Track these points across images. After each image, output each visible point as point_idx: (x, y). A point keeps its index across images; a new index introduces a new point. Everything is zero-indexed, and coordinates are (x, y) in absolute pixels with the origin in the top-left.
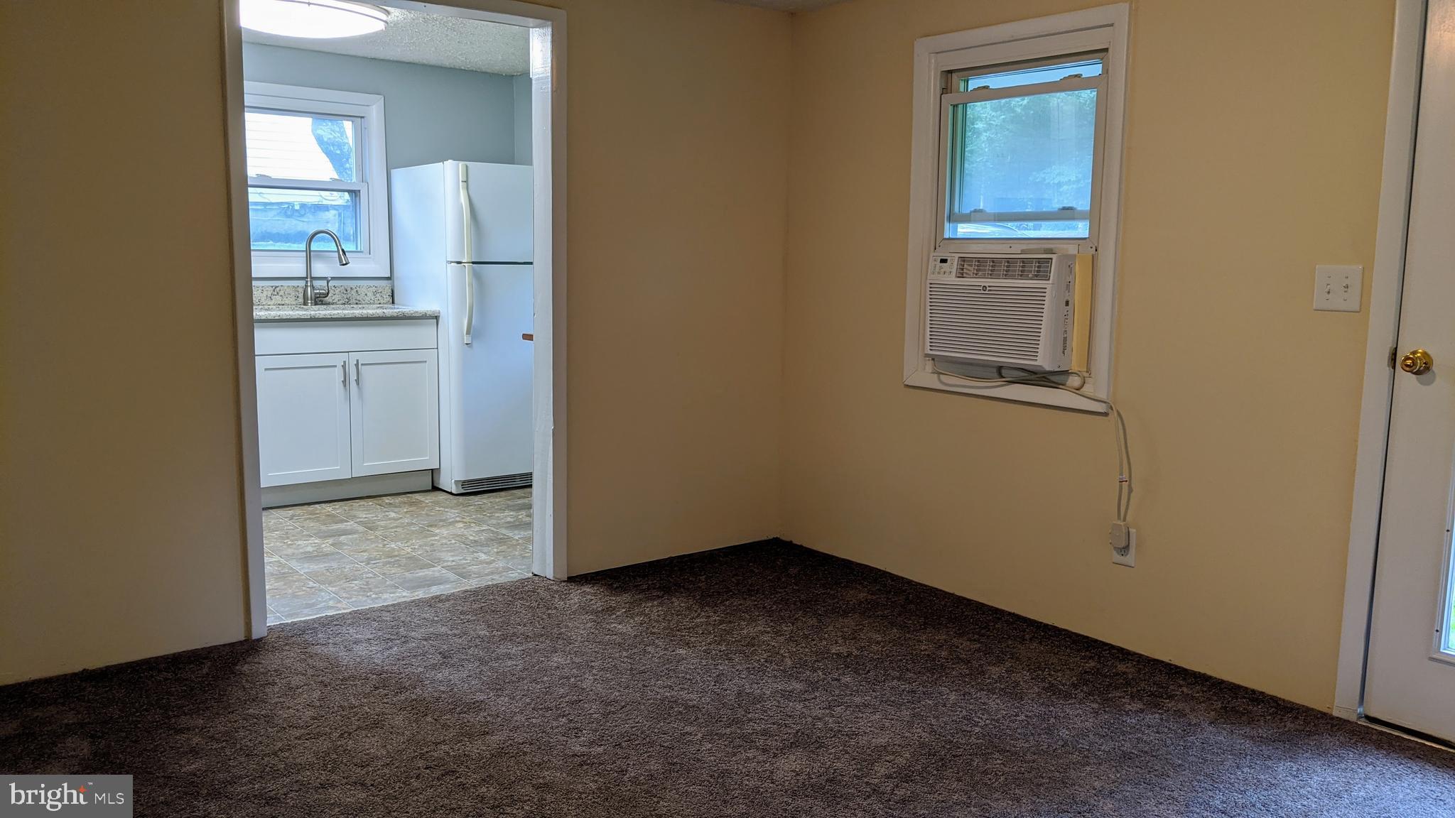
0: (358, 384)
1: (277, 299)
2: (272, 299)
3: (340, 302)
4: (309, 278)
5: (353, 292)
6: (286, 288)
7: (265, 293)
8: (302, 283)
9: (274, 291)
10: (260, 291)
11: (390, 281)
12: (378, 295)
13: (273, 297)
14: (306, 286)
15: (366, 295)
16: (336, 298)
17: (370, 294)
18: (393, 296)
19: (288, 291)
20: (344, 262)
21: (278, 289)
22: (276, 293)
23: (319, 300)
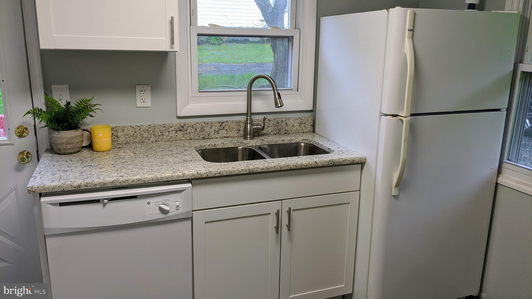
0: (289, 230)
1: (223, 133)
2: (219, 133)
3: (273, 133)
4: (249, 113)
5: (283, 124)
6: (230, 123)
7: (213, 128)
8: (243, 118)
9: (221, 126)
10: (209, 127)
11: (312, 113)
12: (302, 126)
13: (220, 132)
14: (246, 123)
15: (293, 126)
16: (270, 129)
17: (296, 125)
18: (314, 126)
19: (233, 125)
20: (279, 105)
21: (224, 124)
22: (222, 128)
23: (257, 133)
